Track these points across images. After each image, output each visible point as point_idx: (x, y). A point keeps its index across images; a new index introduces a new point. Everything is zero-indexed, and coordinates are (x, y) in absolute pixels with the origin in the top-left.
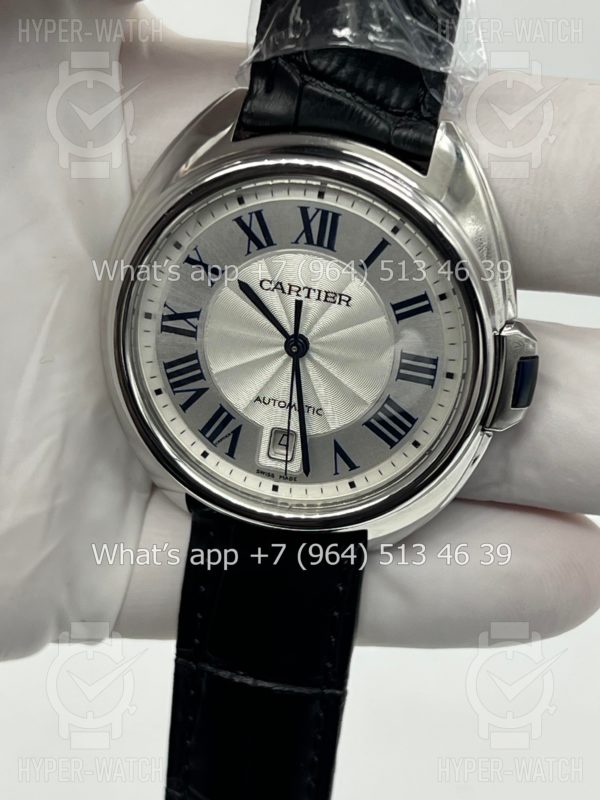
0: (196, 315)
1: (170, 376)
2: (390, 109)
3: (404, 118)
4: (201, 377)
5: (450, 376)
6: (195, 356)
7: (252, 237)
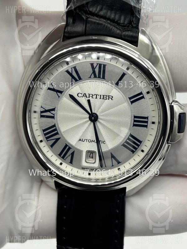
0: (54, 110)
1: (45, 135)
2: (121, 25)
3: (126, 27)
4: (57, 134)
5: (153, 123)
6: (54, 126)
7: (73, 77)
